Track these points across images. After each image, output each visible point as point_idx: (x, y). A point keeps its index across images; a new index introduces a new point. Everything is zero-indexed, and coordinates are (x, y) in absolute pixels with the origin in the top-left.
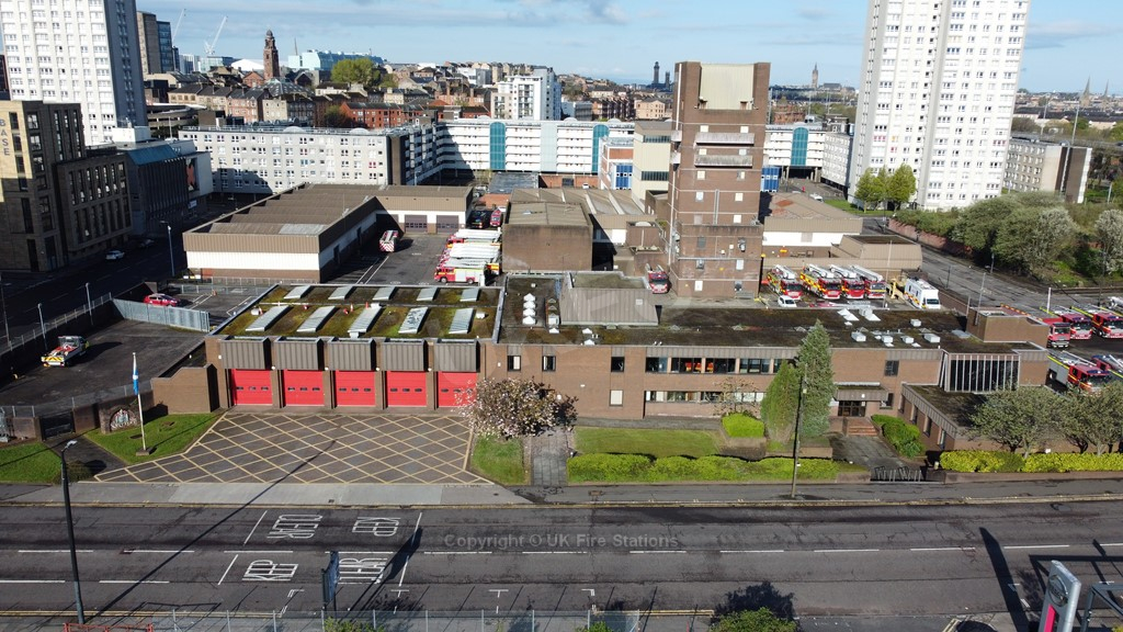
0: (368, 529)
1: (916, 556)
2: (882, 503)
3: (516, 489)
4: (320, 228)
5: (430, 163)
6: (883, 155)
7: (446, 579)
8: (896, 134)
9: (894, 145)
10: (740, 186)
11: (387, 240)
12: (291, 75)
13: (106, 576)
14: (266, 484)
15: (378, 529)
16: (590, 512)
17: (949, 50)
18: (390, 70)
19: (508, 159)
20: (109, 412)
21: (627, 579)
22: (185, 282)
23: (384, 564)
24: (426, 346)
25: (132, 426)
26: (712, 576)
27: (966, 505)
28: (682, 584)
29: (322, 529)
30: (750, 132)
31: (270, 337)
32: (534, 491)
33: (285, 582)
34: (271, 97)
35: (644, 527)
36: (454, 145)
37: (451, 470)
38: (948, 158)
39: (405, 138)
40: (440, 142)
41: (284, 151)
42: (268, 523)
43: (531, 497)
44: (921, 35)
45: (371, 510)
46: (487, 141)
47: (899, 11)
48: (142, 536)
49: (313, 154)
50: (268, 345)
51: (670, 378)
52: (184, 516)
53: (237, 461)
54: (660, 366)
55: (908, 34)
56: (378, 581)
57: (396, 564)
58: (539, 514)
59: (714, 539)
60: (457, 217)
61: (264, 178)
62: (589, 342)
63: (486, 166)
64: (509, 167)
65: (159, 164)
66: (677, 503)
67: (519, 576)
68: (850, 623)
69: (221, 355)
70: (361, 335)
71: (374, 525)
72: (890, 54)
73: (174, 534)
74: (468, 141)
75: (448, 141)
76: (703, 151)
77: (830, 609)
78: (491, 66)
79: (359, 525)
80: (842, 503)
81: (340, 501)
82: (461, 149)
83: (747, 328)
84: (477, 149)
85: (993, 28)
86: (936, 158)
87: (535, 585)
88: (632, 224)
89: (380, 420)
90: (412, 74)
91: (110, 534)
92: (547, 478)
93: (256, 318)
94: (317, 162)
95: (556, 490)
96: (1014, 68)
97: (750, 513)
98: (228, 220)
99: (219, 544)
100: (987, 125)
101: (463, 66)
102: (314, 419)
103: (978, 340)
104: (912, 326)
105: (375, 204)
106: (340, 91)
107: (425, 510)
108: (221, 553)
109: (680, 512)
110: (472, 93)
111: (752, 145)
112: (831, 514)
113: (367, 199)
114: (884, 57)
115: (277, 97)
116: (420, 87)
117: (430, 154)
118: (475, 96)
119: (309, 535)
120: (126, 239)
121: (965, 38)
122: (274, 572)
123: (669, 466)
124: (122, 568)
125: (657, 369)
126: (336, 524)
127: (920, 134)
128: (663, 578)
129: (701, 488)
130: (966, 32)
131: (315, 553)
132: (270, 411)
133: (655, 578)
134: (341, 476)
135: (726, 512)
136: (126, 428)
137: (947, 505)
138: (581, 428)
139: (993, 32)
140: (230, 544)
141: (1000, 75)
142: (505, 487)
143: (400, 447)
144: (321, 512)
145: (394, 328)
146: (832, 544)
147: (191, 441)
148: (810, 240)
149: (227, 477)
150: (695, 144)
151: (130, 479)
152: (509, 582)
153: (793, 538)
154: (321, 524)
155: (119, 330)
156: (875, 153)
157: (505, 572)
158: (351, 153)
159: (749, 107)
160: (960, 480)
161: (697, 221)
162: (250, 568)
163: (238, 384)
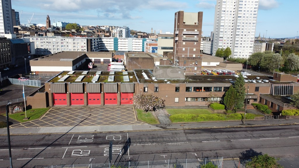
0: (111, 138)
1: (291, 139)
2: (271, 125)
3: (156, 125)
4: (72, 60)
5: (97, 48)
6: (222, 45)
7: (144, 153)
8: (225, 39)
9: (224, 42)
10: (195, 47)
11: (90, 65)
12: (54, 27)
13: (19, 157)
14: (71, 127)
15: (115, 138)
16: (183, 131)
17: (238, 17)
18: (82, 27)
19: (119, 47)
20: (12, 107)
21: (205, 150)
22: (31, 75)
23: (121, 149)
24: (118, 85)
25: (20, 112)
26: (232, 148)
27: (296, 125)
28: (224, 151)
29: (94, 139)
30: (197, 31)
31: (67, 83)
32: (162, 125)
33: (87, 156)
34: (49, 32)
35: (202, 134)
36: (103, 44)
37: (133, 121)
38: (239, 45)
39: (91, 40)
40: (100, 43)
41: (56, 43)
42: (76, 138)
43: (161, 127)
44: (231, 13)
45: (110, 133)
46: (113, 43)
47: (225, 7)
48: (31, 144)
49: (65, 44)
50: (66, 85)
51: (193, 93)
52: (45, 137)
53: (60, 120)
54: (190, 90)
55: (228, 13)
56: (121, 154)
57: (125, 149)
58: (167, 132)
59: (226, 137)
60: (109, 60)
61: (50, 51)
62: (168, 83)
63: (113, 50)
64: (119, 50)
65: (20, 44)
66: (209, 127)
67: (169, 151)
68: (284, 160)
69: (50, 89)
70: (96, 82)
71: (113, 137)
72: (223, 18)
73: (42, 142)
74: (107, 43)
75: (102, 43)
76: (185, 36)
77: (275, 156)
78: (109, 27)
79: (108, 137)
80: (259, 125)
81: (99, 131)
82: (106, 45)
83: (211, 80)
84: (110, 45)
85: (250, 11)
86: (236, 45)
87: (176, 153)
88: (162, 60)
89: (103, 108)
90: (88, 28)
91: (18, 144)
92: (164, 122)
93: (60, 78)
94: (66, 46)
95: (169, 125)
96: (255, 22)
97: (234, 129)
98: (43, 58)
99: (60, 145)
100: (248, 37)
101: (101, 27)
102: (81, 109)
103: (278, 81)
104: (257, 79)
105: (85, 56)
106: (69, 31)
107: (128, 132)
108: (61, 148)
109: (211, 130)
110: (106, 32)
111: (198, 35)
112: (258, 128)
113: (83, 54)
114: (222, 19)
115: (51, 32)
116: (91, 31)
117: (97, 46)
118: (107, 33)
119: (91, 141)
120: (9, 65)
121: (242, 14)
122: (82, 153)
123: (203, 116)
124: (25, 154)
125: (189, 91)
126: (100, 137)
127: (231, 39)
128: (217, 149)
129: (214, 123)
130: (243, 12)
131: (95, 146)
132: (66, 107)
133: (214, 149)
134: (96, 123)
135: (226, 129)
136: (18, 112)
137: (290, 125)
138: (167, 109)
139: (250, 12)
140: (64, 145)
141: (252, 23)
142: (152, 125)
143: (113, 115)
144: (93, 134)
145: (106, 80)
146: (264, 137)
147: (42, 115)
148: (210, 64)
149: (57, 125)
150: (182, 34)
151: (22, 126)
152: (166, 153)
153: (251, 135)
154: (94, 138)
155: (11, 87)
156: (220, 44)
157: (163, 150)
158: (76, 43)
159: (197, 24)
160: (290, 118)
161: (183, 56)
162: (73, 152)
163: (55, 98)
